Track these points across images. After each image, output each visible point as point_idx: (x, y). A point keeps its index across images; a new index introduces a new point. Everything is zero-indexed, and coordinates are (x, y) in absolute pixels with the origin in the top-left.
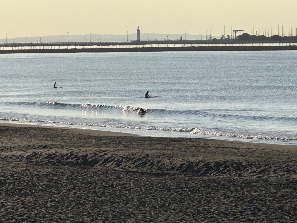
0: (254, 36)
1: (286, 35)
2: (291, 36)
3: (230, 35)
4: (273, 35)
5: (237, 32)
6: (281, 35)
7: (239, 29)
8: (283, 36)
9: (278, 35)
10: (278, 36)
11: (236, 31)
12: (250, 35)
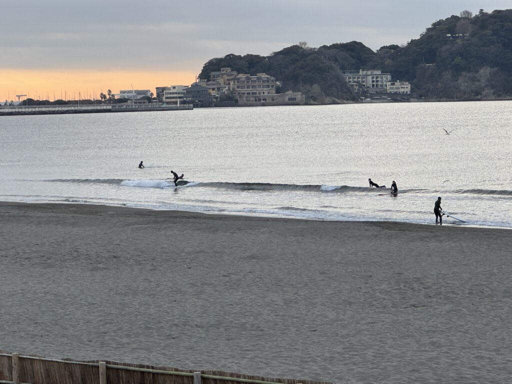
0: (38, 101)
1: (69, 100)
2: (74, 100)
3: (14, 101)
4: (57, 99)
5: (21, 98)
6: (64, 99)
7: (23, 94)
8: (67, 100)
10: (62, 100)
11: (19, 97)
12: (33, 100)
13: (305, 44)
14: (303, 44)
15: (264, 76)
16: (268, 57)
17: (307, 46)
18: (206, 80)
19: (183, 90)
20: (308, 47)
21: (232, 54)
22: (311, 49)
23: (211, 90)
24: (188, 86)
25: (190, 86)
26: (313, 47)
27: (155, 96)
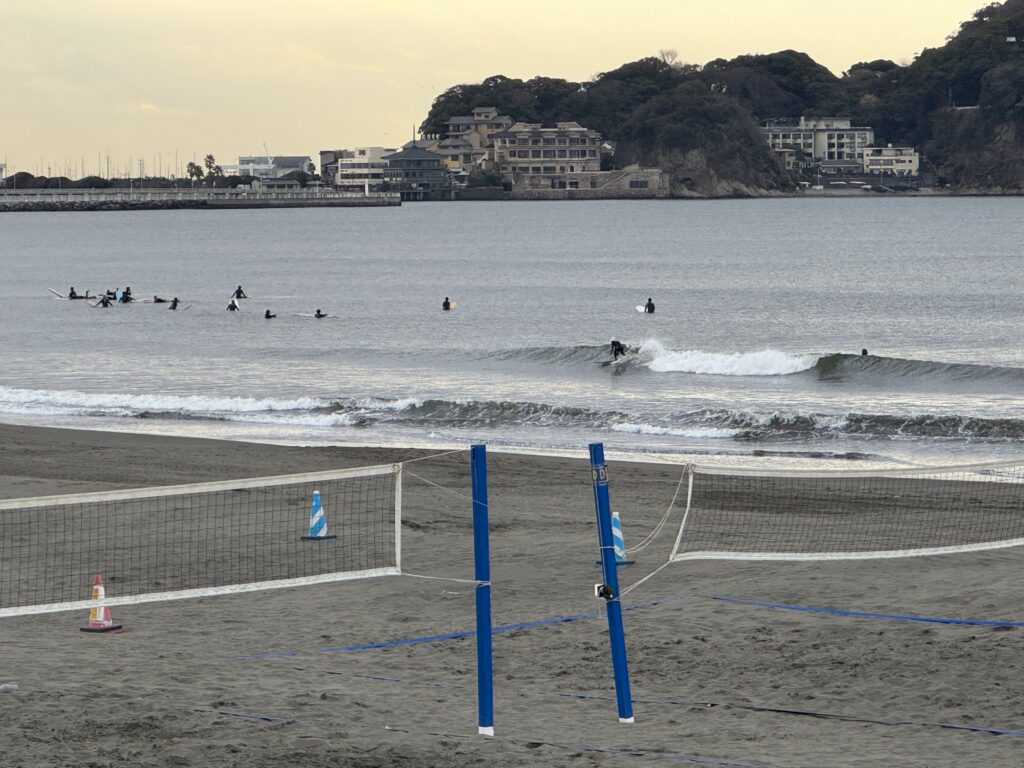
0: (42, 178)
1: (116, 177)
2: (127, 177)
4: (86, 176)
6: (104, 176)
8: (110, 177)
9: (97, 175)
10: (98, 178)
12: (32, 176)
13: (673, 54)
14: (668, 54)
15: (574, 128)
16: (585, 84)
17: (677, 60)
18: (438, 136)
19: (383, 158)
20: (680, 63)
21: (501, 77)
22: (688, 67)
23: (450, 158)
24: (395, 150)
25: (401, 150)
26: (692, 64)
27: (318, 171)
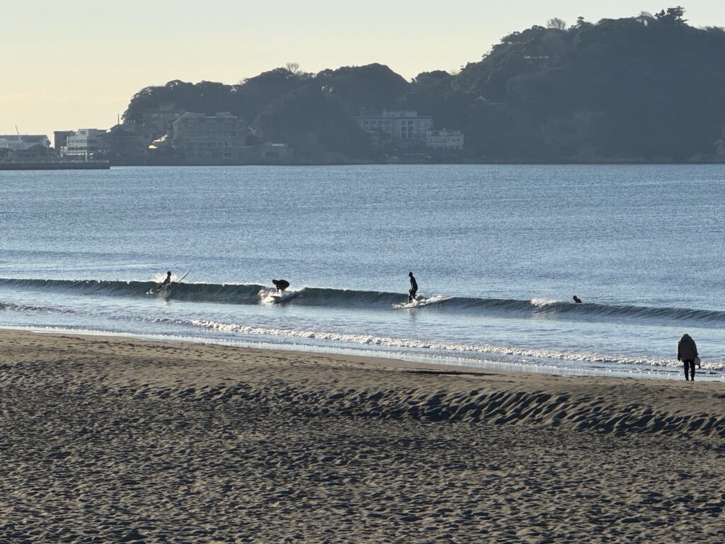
13: (296, 66)
14: (292, 66)
15: (227, 115)
16: (235, 86)
17: (299, 70)
19: (97, 136)
20: (301, 72)
21: (177, 81)
22: (306, 74)
24: (105, 131)
25: (110, 131)
26: (309, 72)
27: (52, 145)
